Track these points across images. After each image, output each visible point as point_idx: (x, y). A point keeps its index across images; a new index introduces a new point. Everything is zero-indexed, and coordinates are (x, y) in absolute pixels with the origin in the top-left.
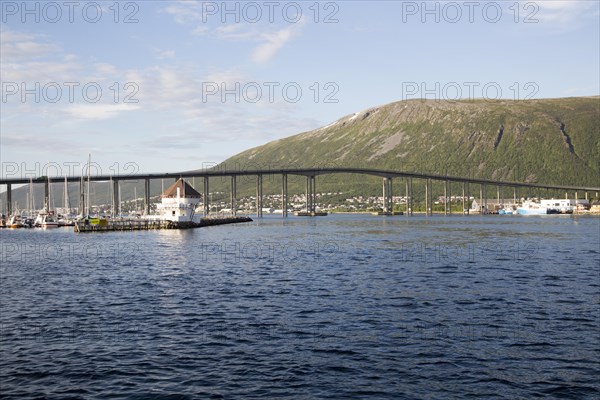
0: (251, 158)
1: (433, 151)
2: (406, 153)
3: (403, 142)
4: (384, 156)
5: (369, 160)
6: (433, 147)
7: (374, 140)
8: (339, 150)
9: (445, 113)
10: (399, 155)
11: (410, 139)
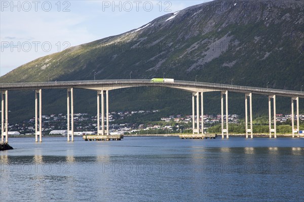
0: (44, 67)
1: (267, 59)
2: (234, 62)
3: (231, 48)
4: (207, 65)
5: (189, 70)
6: (267, 54)
7: (196, 45)
8: (153, 59)
9: (284, 12)
10: (224, 65)
11: (240, 45)
